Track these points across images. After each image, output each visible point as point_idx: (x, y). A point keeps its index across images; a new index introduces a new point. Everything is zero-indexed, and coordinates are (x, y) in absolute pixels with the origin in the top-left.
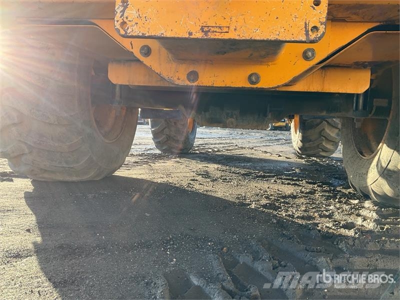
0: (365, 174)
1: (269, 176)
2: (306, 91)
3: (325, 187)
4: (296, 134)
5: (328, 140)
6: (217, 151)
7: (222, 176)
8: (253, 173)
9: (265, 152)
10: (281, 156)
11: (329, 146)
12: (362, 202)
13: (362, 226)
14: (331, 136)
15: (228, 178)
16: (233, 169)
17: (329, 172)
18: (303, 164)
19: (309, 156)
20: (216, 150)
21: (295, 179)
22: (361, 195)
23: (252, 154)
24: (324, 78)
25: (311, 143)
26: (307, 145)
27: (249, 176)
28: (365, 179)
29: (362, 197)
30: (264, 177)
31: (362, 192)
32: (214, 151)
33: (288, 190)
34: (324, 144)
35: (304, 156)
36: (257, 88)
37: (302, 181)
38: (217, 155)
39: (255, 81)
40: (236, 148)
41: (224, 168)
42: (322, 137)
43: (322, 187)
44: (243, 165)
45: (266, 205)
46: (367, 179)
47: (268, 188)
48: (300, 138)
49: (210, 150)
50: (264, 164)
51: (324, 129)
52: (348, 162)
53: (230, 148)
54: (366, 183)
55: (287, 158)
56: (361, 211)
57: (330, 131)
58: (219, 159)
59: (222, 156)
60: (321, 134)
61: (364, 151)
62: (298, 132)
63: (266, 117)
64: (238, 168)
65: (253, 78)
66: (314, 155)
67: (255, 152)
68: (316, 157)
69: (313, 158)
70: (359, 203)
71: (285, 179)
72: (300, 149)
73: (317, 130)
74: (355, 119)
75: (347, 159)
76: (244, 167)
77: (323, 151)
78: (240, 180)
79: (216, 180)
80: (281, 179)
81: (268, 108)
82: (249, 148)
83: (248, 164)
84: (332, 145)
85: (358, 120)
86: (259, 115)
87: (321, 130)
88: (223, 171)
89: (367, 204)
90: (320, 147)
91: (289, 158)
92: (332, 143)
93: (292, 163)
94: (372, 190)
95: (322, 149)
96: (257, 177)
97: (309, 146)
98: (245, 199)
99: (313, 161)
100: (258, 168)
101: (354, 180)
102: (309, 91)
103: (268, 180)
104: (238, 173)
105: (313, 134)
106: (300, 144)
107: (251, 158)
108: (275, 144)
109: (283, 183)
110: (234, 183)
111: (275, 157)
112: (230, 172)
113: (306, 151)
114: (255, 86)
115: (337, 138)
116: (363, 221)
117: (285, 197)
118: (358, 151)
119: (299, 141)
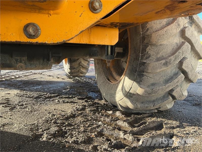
0: (113, 94)
1: (54, 97)
2: (78, 43)
3: (89, 102)
4: (66, 64)
5: (83, 67)
6: (18, 78)
7: (19, 102)
8: (42, 95)
9: (50, 75)
10: (59, 78)
11: (84, 71)
12: (115, 113)
13: (125, 139)
14: (85, 65)
15: (24, 103)
16: (29, 93)
17: (87, 87)
18: (72, 82)
19: (74, 76)
20: (17, 76)
21: (70, 96)
22: (111, 105)
23: (42, 78)
24: (90, 33)
25: (75, 69)
26: (73, 71)
27: (40, 98)
28: (114, 97)
29: (112, 106)
30: (50, 97)
31: (112, 104)
32: (16, 78)
33: (69, 109)
34: (81, 70)
35: (71, 77)
36: (37, 42)
37: (75, 97)
38: (17, 81)
39: (33, 34)
40: (31, 74)
41: (22, 93)
42: (80, 66)
43: (88, 102)
44: (35, 88)
45: (55, 133)
46: (115, 97)
47: (55, 109)
48: (69, 67)
49: (13, 77)
50: (50, 86)
51: (81, 62)
52: (101, 85)
53: (27, 74)
54: (115, 100)
55: (62, 79)
56: (117, 122)
57: (84, 62)
58: (19, 84)
59: (21, 81)
60: (80, 64)
61: (110, 79)
62: (67, 64)
63: (50, 61)
64: (32, 91)
65: (31, 30)
66: (77, 75)
67: (43, 76)
68: (78, 77)
69: (77, 78)
70: (113, 113)
71: (64, 98)
72: (69, 73)
73: (78, 62)
74: (107, 61)
75: (100, 83)
76: (36, 90)
77: (81, 73)
78: (34, 104)
79: (15, 107)
80: (62, 98)
81: (50, 55)
82: (39, 73)
83: (39, 87)
84: (86, 70)
85: (109, 62)
86: (44, 60)
87: (79, 62)
88: (21, 96)
89: (118, 114)
90: (80, 71)
91: (64, 79)
92: (85, 69)
93: (66, 82)
94: (119, 104)
95: (81, 72)
96: (46, 98)
97: (74, 71)
98: (38, 129)
99: (77, 80)
100: (46, 89)
101: (106, 97)
102: (80, 43)
103: (53, 100)
104: (32, 97)
105: (75, 65)
106: (69, 70)
107: (41, 81)
108: (54, 69)
109: (64, 102)
110: (29, 109)
111: (56, 80)
112: (26, 97)
113: (73, 74)
114: (34, 41)
115: (88, 66)
116: (124, 135)
117: (67, 119)
118: (107, 79)
119: (68, 69)
